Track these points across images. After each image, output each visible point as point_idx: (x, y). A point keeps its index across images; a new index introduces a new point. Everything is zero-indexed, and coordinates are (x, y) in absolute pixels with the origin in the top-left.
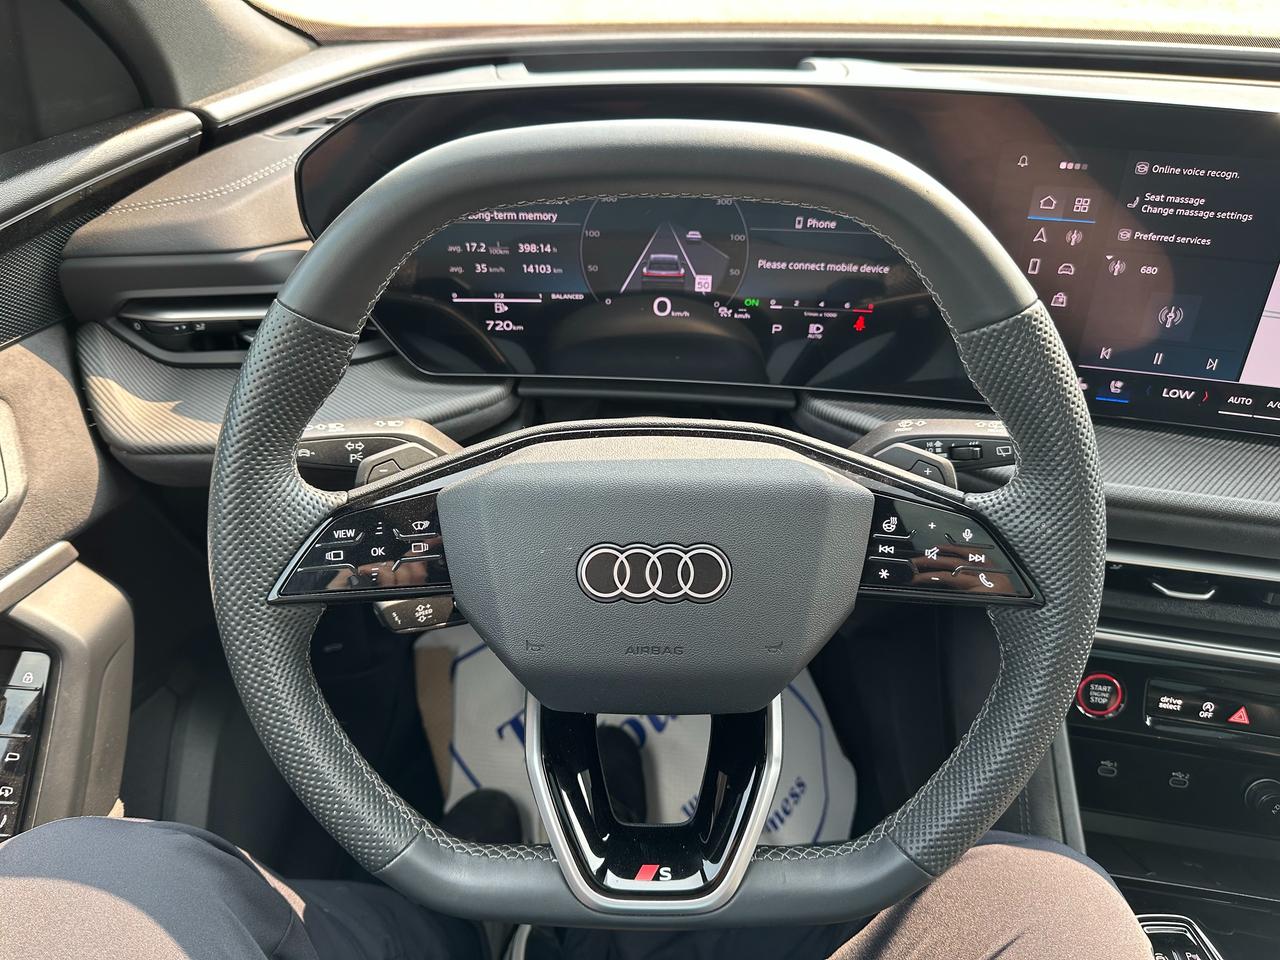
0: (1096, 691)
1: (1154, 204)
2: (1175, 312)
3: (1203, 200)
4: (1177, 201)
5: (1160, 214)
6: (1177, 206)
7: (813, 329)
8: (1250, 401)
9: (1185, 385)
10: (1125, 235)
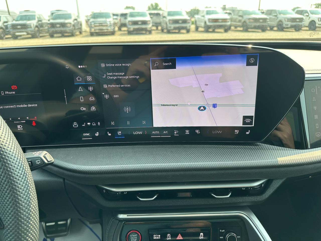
0: (133, 237)
2: (128, 108)
3: (124, 73)
4: (117, 74)
5: (113, 79)
6: (117, 76)
7: (19, 126)
8: (158, 132)
9: (139, 130)
10: (105, 86)
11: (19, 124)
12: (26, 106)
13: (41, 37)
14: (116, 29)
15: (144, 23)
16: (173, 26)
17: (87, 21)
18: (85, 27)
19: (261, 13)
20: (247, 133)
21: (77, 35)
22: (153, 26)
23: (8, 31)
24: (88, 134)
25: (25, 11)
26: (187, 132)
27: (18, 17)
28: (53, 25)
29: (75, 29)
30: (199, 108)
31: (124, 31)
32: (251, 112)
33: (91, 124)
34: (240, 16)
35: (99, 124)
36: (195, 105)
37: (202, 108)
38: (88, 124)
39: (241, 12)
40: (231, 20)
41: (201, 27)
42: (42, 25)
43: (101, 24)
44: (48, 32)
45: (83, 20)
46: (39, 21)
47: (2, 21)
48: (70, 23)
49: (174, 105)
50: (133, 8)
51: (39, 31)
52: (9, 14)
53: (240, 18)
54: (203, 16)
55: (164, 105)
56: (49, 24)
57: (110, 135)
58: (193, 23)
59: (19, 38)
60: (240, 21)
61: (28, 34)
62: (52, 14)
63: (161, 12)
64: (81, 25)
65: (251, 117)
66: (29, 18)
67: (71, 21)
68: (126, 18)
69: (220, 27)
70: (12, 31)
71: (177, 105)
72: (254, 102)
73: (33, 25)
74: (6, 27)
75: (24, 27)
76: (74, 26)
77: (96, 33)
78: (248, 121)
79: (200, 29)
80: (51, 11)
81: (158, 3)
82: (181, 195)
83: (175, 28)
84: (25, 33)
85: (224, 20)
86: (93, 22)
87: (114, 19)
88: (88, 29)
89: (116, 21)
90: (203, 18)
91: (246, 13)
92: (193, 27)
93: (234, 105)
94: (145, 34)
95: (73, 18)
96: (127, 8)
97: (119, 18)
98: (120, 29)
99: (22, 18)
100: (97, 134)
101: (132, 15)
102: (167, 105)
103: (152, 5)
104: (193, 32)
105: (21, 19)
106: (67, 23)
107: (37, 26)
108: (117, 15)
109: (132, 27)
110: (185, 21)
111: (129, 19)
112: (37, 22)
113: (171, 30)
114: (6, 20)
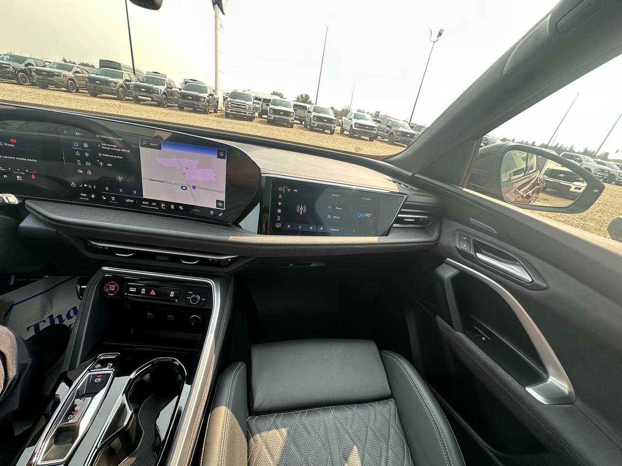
0: (111, 287)
1: (105, 146)
2: (120, 177)
3: (116, 146)
5: (107, 149)
6: (110, 147)
7: (18, 177)
8: (148, 203)
9: (131, 199)
10: (100, 155)
11: (18, 175)
12: (25, 159)
13: (168, 106)
14: (257, 114)
15: (287, 114)
16: (317, 123)
17: (225, 99)
18: (221, 105)
19: (410, 128)
20: (220, 215)
21: (210, 113)
22: (296, 119)
23: (129, 92)
24: (85, 195)
25: (153, 72)
26: (172, 207)
27: (144, 78)
28: (184, 96)
29: (208, 106)
30: (182, 188)
31: (265, 118)
32: (223, 198)
33: (88, 186)
34: (388, 126)
35: (95, 187)
36: (179, 184)
37: (184, 188)
38: (85, 185)
39: (390, 122)
40: (379, 129)
41: (347, 130)
42: (172, 94)
43: (239, 106)
44: (177, 102)
45: (220, 97)
46: (168, 88)
47: (124, 79)
48: (205, 98)
49: (161, 181)
50: (281, 96)
51: (166, 99)
52: (134, 73)
53: (388, 129)
54: (351, 119)
55: (152, 180)
56: (179, 93)
57: (104, 198)
58: (339, 125)
59: (142, 102)
60: (388, 131)
61: (153, 100)
62: (186, 83)
63: (308, 106)
64: (218, 102)
65: (222, 202)
66: (157, 82)
67: (206, 95)
68: (268, 105)
69: (365, 134)
70: (134, 93)
71: (163, 182)
72: (224, 190)
73: (161, 91)
74: (128, 86)
75: (149, 91)
76: (208, 101)
77: (232, 114)
78: (220, 204)
79: (345, 132)
80: (185, 79)
81: (309, 95)
82: (158, 258)
83: (318, 126)
84: (150, 99)
85: (371, 128)
86: (230, 101)
87: (254, 103)
88: (224, 109)
89: (258, 106)
90: (350, 121)
91: (395, 124)
92: (338, 128)
93: (214, 191)
94: (286, 126)
95: (209, 92)
96: (274, 94)
97: (261, 103)
98: (260, 116)
99: (149, 79)
100: (93, 196)
101: (275, 103)
102: (154, 180)
103: (302, 96)
104: (338, 133)
105: (147, 82)
106: (201, 97)
107: (164, 94)
108: (260, 100)
109: (272, 117)
110: (330, 121)
111: (271, 106)
112: (165, 89)
113: (314, 127)
114: (129, 79)
